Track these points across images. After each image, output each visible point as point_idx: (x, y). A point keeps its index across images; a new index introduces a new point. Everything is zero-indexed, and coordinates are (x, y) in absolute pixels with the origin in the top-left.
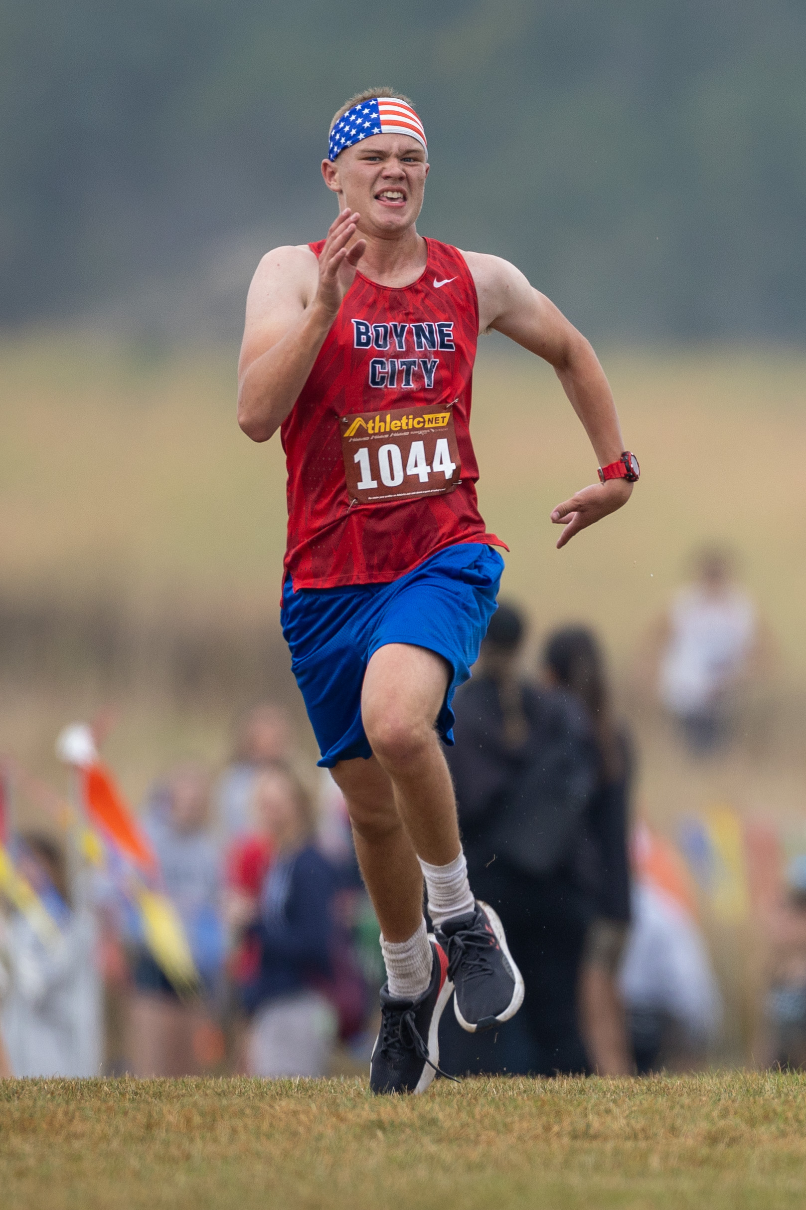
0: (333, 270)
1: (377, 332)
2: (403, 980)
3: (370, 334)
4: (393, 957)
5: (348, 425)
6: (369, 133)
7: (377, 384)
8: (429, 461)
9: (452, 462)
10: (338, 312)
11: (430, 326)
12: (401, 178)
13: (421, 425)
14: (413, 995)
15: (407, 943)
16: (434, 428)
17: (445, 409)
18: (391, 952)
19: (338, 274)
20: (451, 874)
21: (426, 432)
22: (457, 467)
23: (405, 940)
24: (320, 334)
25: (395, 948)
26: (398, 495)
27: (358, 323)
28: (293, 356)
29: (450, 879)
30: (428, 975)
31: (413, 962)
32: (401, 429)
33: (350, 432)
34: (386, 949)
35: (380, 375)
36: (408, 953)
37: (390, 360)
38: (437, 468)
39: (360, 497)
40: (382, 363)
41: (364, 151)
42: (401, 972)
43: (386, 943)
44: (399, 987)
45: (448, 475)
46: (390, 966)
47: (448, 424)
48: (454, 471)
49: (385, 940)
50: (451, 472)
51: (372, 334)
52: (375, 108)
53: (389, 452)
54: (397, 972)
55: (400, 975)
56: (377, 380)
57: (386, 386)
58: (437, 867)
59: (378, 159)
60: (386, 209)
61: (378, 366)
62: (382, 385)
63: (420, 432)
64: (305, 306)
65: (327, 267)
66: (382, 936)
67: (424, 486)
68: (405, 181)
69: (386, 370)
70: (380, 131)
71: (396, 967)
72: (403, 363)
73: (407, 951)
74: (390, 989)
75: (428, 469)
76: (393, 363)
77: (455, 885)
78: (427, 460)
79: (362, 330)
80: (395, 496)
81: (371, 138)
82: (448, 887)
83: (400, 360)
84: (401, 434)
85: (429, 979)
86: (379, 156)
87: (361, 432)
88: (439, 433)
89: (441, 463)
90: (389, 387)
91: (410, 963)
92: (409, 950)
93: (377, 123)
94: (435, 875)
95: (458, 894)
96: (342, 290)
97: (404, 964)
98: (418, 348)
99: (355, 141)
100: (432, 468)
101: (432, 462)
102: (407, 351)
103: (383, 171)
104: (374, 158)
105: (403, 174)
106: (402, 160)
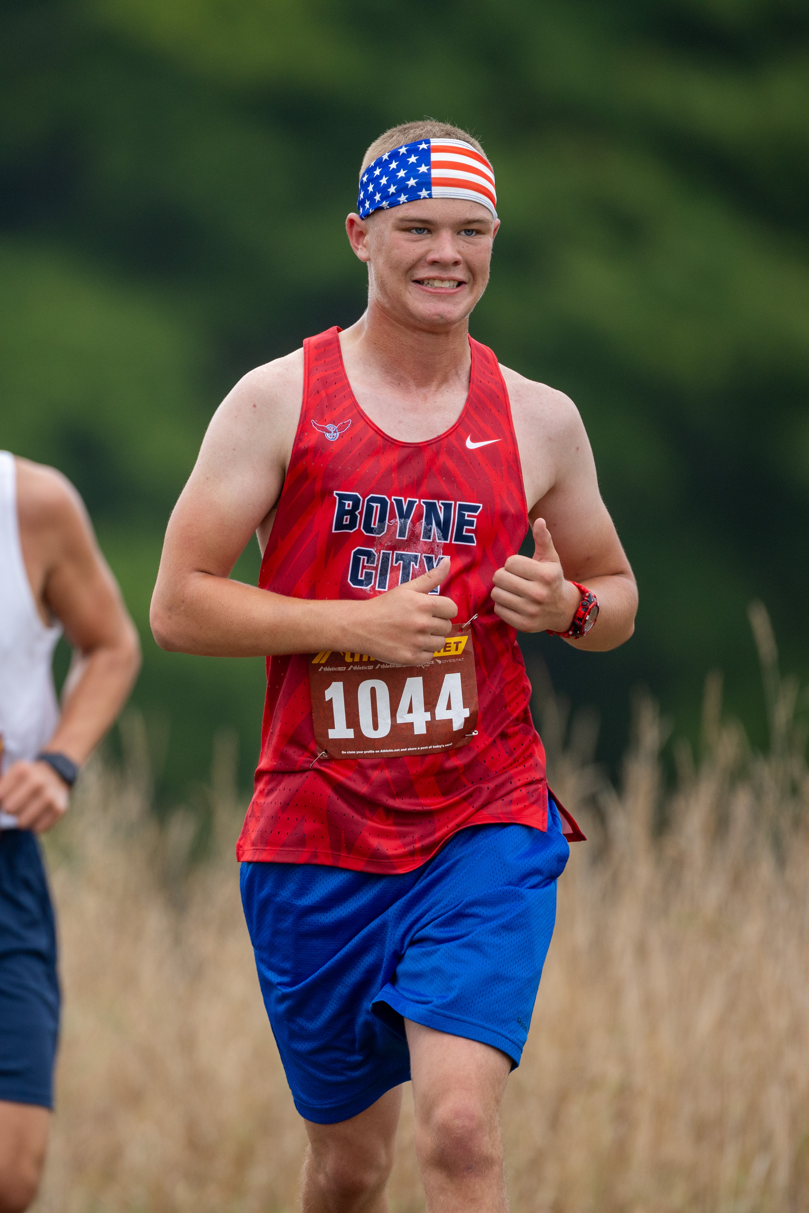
6: (413, 195)
8: (430, 704)
9: (465, 707)
11: (447, 506)
12: (456, 263)
17: (461, 630)
21: (427, 664)
22: (471, 715)
26: (382, 750)
27: (342, 497)
38: (441, 714)
39: (332, 749)
40: (369, 554)
41: (403, 220)
45: (458, 725)
47: (464, 651)
48: (466, 719)
50: (462, 721)
51: (361, 513)
52: (425, 157)
53: (373, 690)
56: (359, 578)
57: (373, 587)
59: (414, 231)
61: (363, 558)
67: (420, 740)
70: (430, 194)
72: (400, 558)
75: (428, 716)
76: (385, 556)
78: (426, 704)
79: (347, 508)
80: (377, 751)
86: (425, 229)
88: (449, 666)
89: (449, 707)
90: (377, 589)
93: (426, 182)
99: (394, 204)
100: (433, 715)
101: (435, 706)
102: (409, 540)
103: (428, 252)
104: (419, 230)
105: (459, 257)
106: (459, 233)
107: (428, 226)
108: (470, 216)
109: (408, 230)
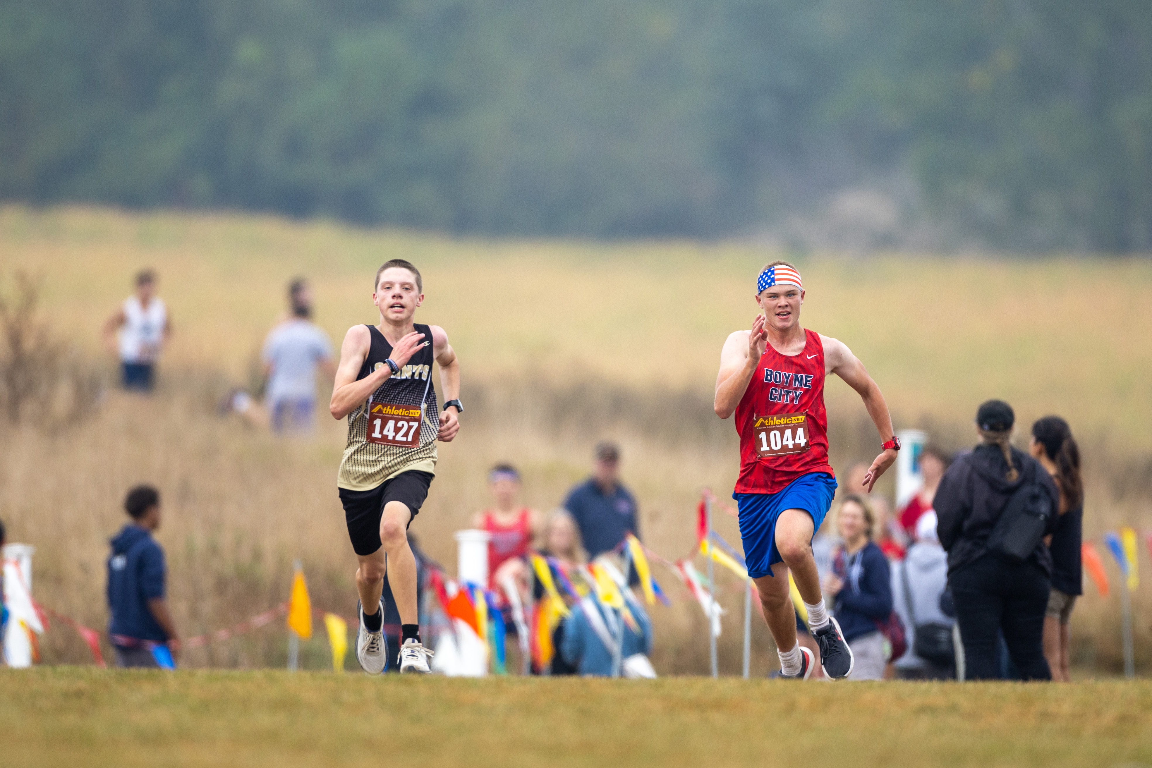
0: (755, 343)
1: (776, 375)
2: (789, 669)
3: (772, 376)
4: (784, 659)
5: (756, 421)
6: (770, 286)
7: (773, 399)
8: (794, 438)
9: (805, 439)
10: (759, 361)
11: (802, 376)
12: (787, 306)
13: (790, 422)
14: (793, 675)
15: (790, 652)
16: (796, 423)
17: (803, 414)
18: (783, 657)
19: (758, 344)
20: (818, 608)
21: (792, 425)
22: (807, 441)
23: (789, 651)
24: (750, 372)
25: (785, 655)
26: (779, 454)
27: (767, 370)
28: (738, 381)
29: (817, 611)
30: (800, 666)
31: (793, 660)
32: (781, 423)
33: (757, 425)
34: (781, 655)
35: (774, 395)
36: (791, 657)
37: (780, 389)
38: (797, 441)
39: (762, 455)
40: (776, 390)
41: (768, 294)
42: (788, 665)
43: (781, 653)
44: (787, 672)
45: (803, 445)
46: (782, 663)
47: (804, 421)
48: (806, 443)
49: (780, 651)
50: (804, 443)
51: (773, 376)
52: (773, 272)
53: (775, 434)
54: (787, 665)
55: (788, 666)
56: (773, 398)
57: (777, 401)
58: (812, 605)
59: (772, 297)
60: (780, 320)
61: (774, 391)
62: (775, 400)
63: (790, 425)
64: (746, 357)
65: (753, 341)
66: (778, 649)
67: (791, 450)
68: (789, 307)
69: (777, 394)
70: (775, 284)
71: (786, 663)
72: (786, 391)
73: (791, 656)
74: (782, 672)
75: (793, 442)
76: (781, 391)
77: (821, 612)
78: (792, 438)
79: (769, 374)
81: (770, 287)
82: (817, 614)
83: (784, 390)
84: (780, 426)
85: (801, 667)
86: (775, 296)
87: (763, 425)
88: (799, 425)
89: (800, 439)
90: (778, 401)
91: (792, 661)
92: (792, 655)
93: (773, 280)
94: (812, 609)
95: (822, 616)
96: (760, 352)
97: (789, 662)
98: (794, 385)
99: (765, 289)
100: (795, 442)
101: (795, 439)
102: (789, 386)
103: (778, 304)
104: (774, 297)
105: (787, 304)
106: (787, 296)
107: (777, 295)
108: (789, 290)
109: (770, 297)
